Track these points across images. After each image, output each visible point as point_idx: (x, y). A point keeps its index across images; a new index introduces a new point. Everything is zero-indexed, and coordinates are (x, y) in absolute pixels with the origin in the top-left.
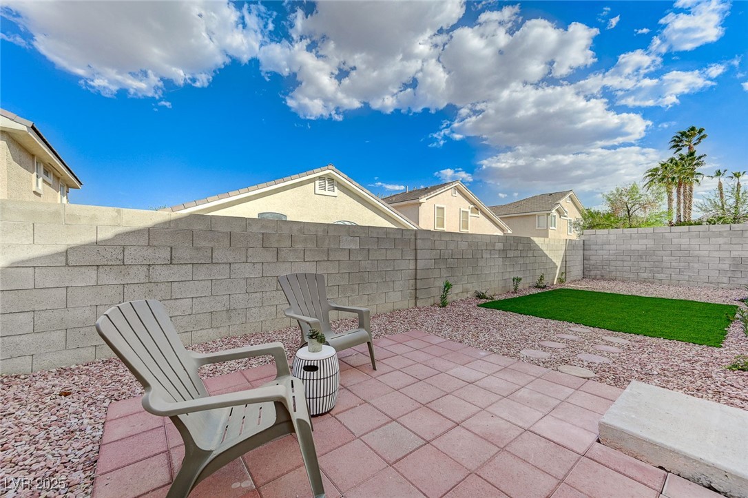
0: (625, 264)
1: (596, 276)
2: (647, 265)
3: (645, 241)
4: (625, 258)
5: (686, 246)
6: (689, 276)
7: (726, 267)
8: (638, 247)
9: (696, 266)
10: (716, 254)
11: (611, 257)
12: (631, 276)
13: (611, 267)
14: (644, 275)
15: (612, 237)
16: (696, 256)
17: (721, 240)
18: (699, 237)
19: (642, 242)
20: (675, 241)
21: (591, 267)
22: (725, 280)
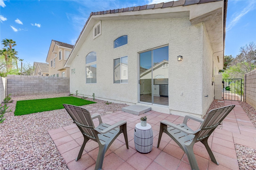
0: (28, 89)
1: (15, 94)
2: (37, 89)
3: (36, 80)
4: (28, 86)
5: (48, 82)
6: (49, 91)
7: (57, 88)
8: (34, 83)
9: (51, 88)
10: (55, 85)
11: (22, 86)
12: (31, 93)
13: (22, 90)
14: (36, 92)
15: (23, 79)
16: (51, 85)
17: (56, 81)
18: (51, 79)
19: (35, 81)
20: (45, 81)
21: (12, 91)
22: (57, 91)
